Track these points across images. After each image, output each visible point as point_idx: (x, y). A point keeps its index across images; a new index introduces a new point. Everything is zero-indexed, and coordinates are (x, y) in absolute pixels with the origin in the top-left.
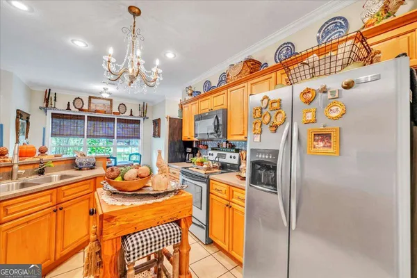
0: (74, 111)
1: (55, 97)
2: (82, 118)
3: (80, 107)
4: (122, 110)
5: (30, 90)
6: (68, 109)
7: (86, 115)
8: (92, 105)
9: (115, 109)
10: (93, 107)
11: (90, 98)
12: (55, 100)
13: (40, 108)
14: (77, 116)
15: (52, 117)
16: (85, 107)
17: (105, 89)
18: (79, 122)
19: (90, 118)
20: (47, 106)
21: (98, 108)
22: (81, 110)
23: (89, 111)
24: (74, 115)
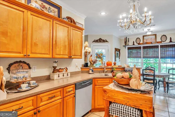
0: (136, 45)
1: (128, 40)
2: (140, 48)
3: (138, 43)
4: (163, 39)
5: (120, 40)
6: (134, 44)
7: (142, 46)
8: (144, 40)
9: (159, 40)
10: (145, 41)
11: (143, 36)
12: (128, 41)
13: (123, 46)
14: (138, 47)
15: (128, 49)
16: (141, 42)
17: (149, 30)
18: (139, 50)
19: (144, 48)
20: (125, 45)
21: (148, 41)
22: (139, 44)
23: (143, 44)
24: (136, 47)
